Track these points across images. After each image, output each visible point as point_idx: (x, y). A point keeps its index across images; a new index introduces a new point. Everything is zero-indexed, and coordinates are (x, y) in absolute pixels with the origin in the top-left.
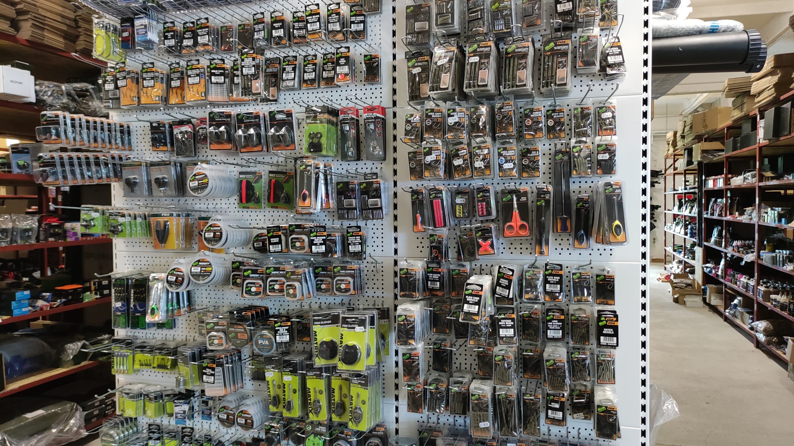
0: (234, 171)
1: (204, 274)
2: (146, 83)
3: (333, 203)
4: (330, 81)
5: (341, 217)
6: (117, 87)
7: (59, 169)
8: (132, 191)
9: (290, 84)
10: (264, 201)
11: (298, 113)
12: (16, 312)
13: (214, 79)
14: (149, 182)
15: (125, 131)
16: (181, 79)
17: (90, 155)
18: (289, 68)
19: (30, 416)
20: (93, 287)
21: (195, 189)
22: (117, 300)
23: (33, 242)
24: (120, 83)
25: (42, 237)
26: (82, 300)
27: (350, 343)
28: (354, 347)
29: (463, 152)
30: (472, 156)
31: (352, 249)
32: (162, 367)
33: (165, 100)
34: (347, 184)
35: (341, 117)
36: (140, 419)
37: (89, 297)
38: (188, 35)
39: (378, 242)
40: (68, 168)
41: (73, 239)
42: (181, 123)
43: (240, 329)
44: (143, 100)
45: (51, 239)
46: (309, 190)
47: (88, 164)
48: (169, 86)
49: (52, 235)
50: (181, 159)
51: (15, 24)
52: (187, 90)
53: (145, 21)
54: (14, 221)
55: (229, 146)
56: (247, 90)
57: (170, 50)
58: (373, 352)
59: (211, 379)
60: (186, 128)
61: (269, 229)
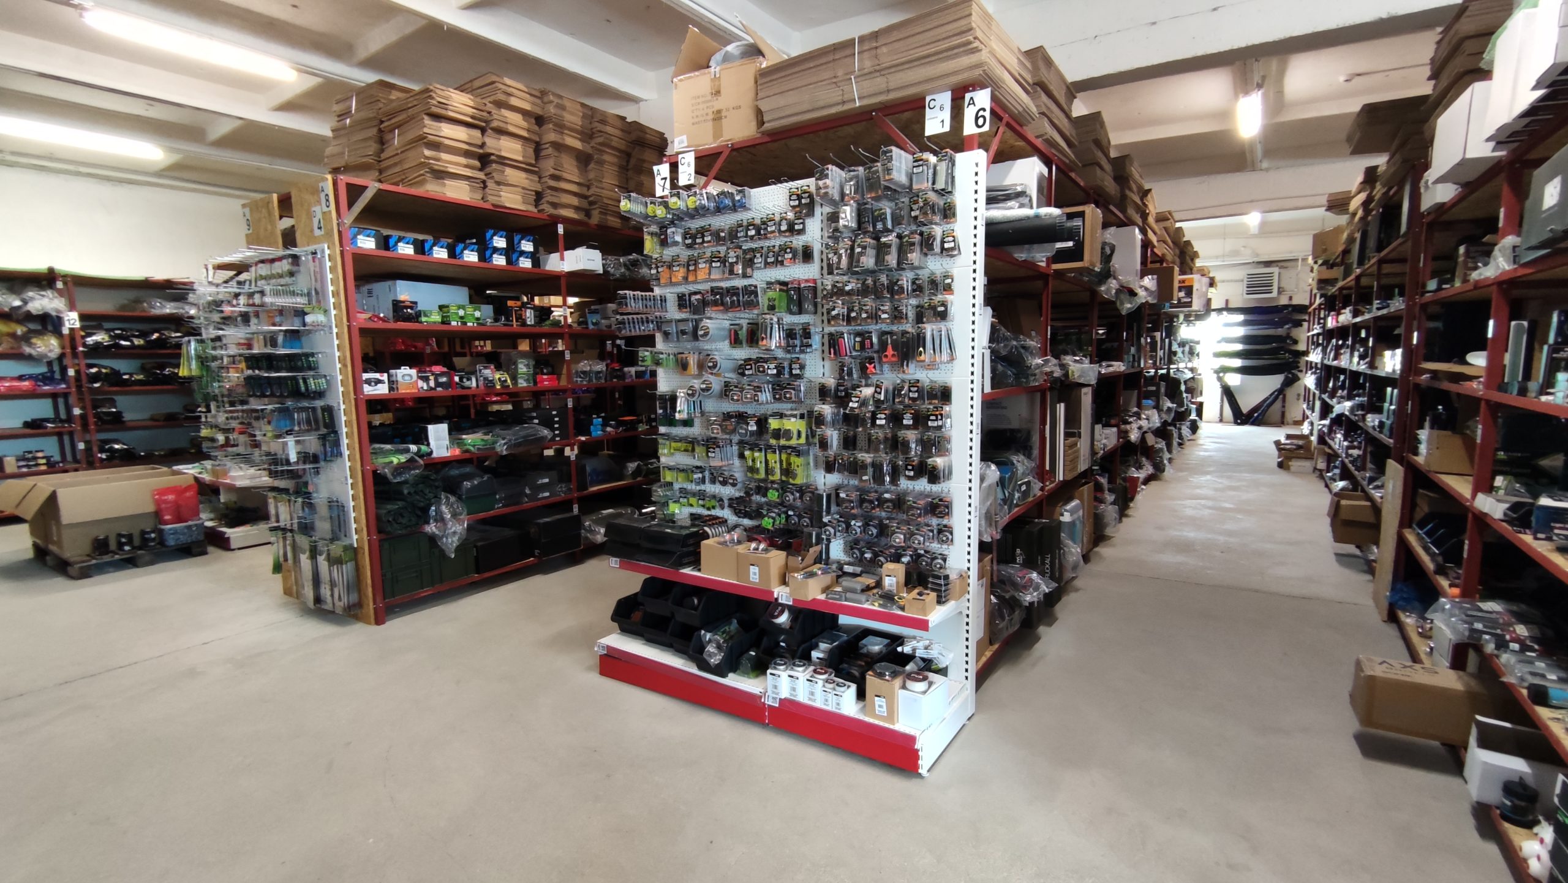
0: (726, 324)
1: (707, 389)
2: (674, 269)
3: (783, 343)
4: (782, 263)
5: (789, 352)
6: (658, 272)
7: (627, 325)
8: (667, 338)
9: (759, 265)
10: (744, 342)
11: (761, 285)
12: (594, 434)
13: (714, 264)
14: (677, 332)
15: (663, 300)
16: (695, 265)
17: (643, 316)
18: (758, 255)
19: (605, 512)
20: (644, 420)
21: (702, 336)
22: (660, 408)
23: (603, 381)
24: (660, 270)
25: (608, 379)
26: (637, 429)
27: (788, 428)
28: (789, 430)
29: (856, 308)
30: (861, 309)
31: (794, 372)
32: (686, 450)
33: (686, 278)
34: (791, 330)
35: (789, 286)
36: (674, 485)
37: (642, 427)
38: (699, 236)
39: (813, 368)
40: (632, 325)
41: (630, 380)
42: (695, 293)
43: (728, 423)
44: (674, 280)
45: (615, 380)
46: (766, 335)
47: (643, 323)
48: (688, 270)
49: (615, 377)
50: (696, 317)
51: (588, 214)
52: (698, 272)
53: (673, 229)
54: (590, 366)
55: (721, 308)
56: (731, 272)
57: (689, 246)
58: (803, 435)
59: (713, 455)
60: (698, 297)
61: (745, 360)
